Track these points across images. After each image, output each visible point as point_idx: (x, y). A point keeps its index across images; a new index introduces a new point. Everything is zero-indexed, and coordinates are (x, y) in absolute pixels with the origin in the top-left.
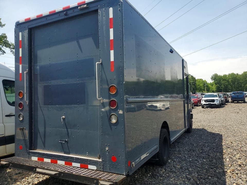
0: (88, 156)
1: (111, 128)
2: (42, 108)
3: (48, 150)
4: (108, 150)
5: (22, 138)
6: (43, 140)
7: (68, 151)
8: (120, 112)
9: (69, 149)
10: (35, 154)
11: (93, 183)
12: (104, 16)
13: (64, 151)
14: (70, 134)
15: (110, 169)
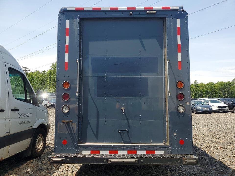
0: (152, 143)
1: (179, 117)
2: (94, 100)
3: (103, 142)
4: (176, 136)
5: (67, 132)
6: (95, 133)
7: (128, 140)
8: (187, 103)
9: (129, 138)
10: (86, 148)
11: (177, 163)
12: (172, 24)
13: (124, 141)
14: (131, 124)
15: (178, 151)
